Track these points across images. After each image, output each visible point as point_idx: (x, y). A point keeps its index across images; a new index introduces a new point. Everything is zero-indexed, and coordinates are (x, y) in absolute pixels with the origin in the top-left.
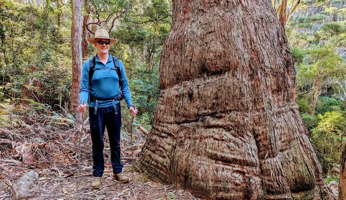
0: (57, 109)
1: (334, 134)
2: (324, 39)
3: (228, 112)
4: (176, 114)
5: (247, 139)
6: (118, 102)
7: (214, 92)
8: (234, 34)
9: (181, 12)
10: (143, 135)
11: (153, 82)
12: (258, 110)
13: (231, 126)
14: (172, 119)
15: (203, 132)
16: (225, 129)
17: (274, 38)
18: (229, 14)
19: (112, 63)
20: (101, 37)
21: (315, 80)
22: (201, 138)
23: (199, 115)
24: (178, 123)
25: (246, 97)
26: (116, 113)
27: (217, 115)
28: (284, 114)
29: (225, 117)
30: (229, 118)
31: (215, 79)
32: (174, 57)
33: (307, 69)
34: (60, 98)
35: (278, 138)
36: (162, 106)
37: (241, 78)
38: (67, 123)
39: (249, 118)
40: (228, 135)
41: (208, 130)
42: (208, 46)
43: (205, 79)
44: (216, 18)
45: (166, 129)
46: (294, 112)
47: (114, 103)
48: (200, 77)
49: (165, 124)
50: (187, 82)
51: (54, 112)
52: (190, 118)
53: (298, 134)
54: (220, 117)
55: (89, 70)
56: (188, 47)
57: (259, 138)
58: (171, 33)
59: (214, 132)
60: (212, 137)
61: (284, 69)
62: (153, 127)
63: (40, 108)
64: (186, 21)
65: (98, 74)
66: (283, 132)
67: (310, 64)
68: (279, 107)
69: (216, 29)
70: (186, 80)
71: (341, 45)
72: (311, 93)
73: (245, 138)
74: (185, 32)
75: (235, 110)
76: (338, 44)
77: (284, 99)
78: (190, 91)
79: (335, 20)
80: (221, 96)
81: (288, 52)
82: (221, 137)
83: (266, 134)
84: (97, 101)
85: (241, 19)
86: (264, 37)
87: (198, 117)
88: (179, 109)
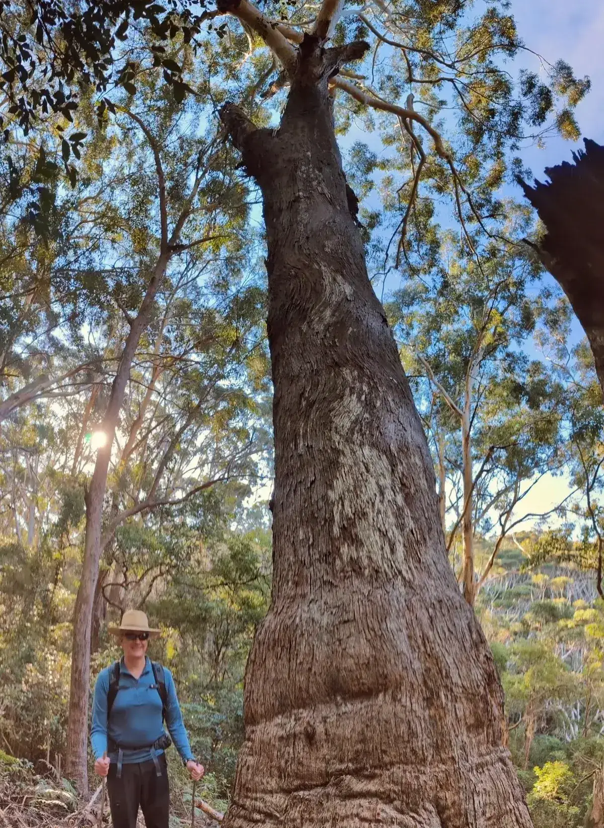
0: (42, 770)
1: (556, 802)
2: (536, 629)
3: (386, 766)
4: (282, 773)
5: (425, 816)
6: (160, 751)
7: (359, 728)
8: (392, 625)
9: (290, 584)
10: (208, 821)
11: (224, 707)
12: (443, 762)
13: (395, 792)
14: (273, 784)
15: (339, 807)
16: (381, 799)
17: (464, 635)
18: (380, 591)
19: (151, 675)
20: (132, 625)
21: (527, 704)
22: (334, 819)
23: (329, 775)
24: (287, 792)
25: (420, 739)
26: (159, 774)
27: (366, 773)
28: (490, 767)
29: (381, 775)
30: (389, 777)
31: (359, 706)
32: (276, 664)
33: (513, 684)
34: (46, 747)
35: (480, 811)
36: (250, 758)
37: (408, 704)
38: (62, 801)
39: (428, 777)
40: (388, 810)
41: (348, 802)
42: (343, 646)
43: (338, 706)
44: (356, 597)
45: (262, 805)
46: (505, 764)
47: (155, 753)
48: (328, 702)
49: (258, 795)
50: (301, 710)
51: (38, 776)
52: (312, 780)
53: (511, 804)
54: (371, 777)
55: (107, 690)
56: (302, 647)
57: (448, 813)
58: (269, 618)
59: (360, 806)
60: (357, 815)
61: (485, 688)
62: (234, 803)
63: (15, 768)
64: (299, 600)
65: (124, 699)
66: (488, 801)
67: (518, 673)
68: (481, 755)
69: (357, 616)
70: (299, 708)
71: (561, 640)
72: (522, 727)
73: (420, 815)
74: (298, 620)
75: (401, 762)
76: (557, 639)
77: (488, 742)
78: (309, 729)
79: (547, 595)
80: (372, 738)
81: (488, 659)
82: (374, 816)
83: (460, 805)
84: (121, 752)
85: (403, 601)
86: (447, 633)
87: (326, 779)
88: (286, 763)
